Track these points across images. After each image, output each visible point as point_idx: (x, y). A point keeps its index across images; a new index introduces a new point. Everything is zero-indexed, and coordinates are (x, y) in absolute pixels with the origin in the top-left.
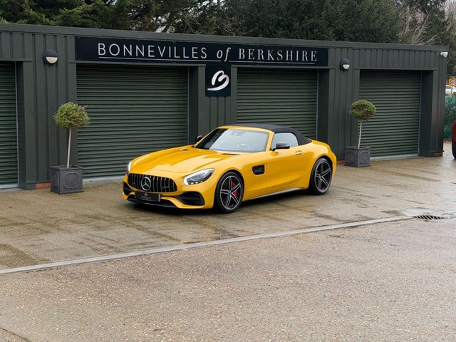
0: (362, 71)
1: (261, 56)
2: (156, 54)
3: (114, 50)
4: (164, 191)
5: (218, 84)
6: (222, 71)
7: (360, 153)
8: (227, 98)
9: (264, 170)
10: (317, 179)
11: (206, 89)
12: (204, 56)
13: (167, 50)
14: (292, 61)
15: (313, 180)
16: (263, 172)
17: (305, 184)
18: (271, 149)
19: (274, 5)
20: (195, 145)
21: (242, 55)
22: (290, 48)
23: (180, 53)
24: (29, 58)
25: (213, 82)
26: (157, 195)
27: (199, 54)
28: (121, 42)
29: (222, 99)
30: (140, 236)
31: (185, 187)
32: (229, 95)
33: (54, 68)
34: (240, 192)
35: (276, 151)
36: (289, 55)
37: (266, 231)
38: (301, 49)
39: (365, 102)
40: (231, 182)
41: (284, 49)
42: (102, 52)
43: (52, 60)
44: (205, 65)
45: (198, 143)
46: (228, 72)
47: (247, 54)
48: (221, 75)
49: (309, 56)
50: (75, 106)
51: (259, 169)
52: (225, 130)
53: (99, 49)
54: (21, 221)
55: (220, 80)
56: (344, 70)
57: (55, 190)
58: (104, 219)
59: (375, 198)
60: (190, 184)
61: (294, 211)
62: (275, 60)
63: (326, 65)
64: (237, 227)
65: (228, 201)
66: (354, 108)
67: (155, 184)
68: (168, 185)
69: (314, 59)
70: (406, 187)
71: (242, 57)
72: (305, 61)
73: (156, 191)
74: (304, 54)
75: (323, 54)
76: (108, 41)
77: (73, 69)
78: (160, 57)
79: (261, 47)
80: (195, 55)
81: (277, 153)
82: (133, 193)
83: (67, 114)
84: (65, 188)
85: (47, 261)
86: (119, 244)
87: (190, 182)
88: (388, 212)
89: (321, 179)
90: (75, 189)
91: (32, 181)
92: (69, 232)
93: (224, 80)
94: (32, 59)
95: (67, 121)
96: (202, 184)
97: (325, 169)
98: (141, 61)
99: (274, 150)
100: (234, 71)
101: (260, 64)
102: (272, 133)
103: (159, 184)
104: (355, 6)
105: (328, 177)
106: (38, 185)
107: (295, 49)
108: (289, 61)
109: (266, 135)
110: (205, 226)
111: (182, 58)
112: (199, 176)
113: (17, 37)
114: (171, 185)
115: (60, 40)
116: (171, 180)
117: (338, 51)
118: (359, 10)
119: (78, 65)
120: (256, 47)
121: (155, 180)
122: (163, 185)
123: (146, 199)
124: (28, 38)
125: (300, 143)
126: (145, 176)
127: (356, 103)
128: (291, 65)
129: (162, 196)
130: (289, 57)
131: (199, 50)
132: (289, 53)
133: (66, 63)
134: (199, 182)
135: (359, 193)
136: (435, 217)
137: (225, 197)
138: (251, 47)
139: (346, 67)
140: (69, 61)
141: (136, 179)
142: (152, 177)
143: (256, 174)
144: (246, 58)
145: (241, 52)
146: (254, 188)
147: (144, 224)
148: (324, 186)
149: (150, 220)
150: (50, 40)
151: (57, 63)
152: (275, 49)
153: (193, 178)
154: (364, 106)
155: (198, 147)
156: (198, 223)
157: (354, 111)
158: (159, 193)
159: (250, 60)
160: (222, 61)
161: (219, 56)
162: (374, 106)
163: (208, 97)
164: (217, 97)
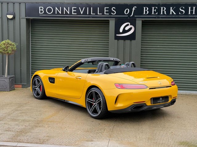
1: (163, 12)
2: (78, 12)
3: (50, 10)
6: (129, 23)
8: (133, 41)
11: (115, 35)
12: (114, 13)
13: (86, 10)
23: (95, 11)
25: (121, 30)
27: (110, 12)
28: (54, 6)
29: (128, 42)
32: (134, 39)
33: (12, 21)
36: (192, 10)
42: (41, 12)
43: (10, 17)
44: (114, 19)
47: (150, 11)
53: (40, 10)
62: (177, 14)
71: (146, 12)
79: (164, 5)
80: (106, 12)
93: (130, 29)
100: (139, 23)
101: (162, 17)
111: (97, 14)
120: (159, 6)
130: (192, 12)
131: (110, 9)
133: (20, 19)
138: (154, 5)
140: (21, 17)
144: (150, 14)
145: (146, 10)
159: (153, 15)
160: (129, 17)
161: (127, 12)
163: (116, 40)
164: (124, 40)
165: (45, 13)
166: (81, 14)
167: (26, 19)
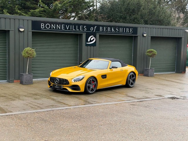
0: (152, 37)
1: (109, 30)
3: (48, 26)
4: (64, 84)
5: (91, 41)
6: (93, 36)
7: (150, 71)
8: (95, 47)
9: (106, 76)
10: (129, 81)
11: (86, 43)
12: (85, 29)
13: (70, 27)
14: (122, 32)
15: (127, 81)
16: (106, 78)
17: (124, 83)
18: (110, 68)
19: (119, 9)
20: (79, 66)
21: (101, 29)
22: (121, 27)
23: (75, 28)
24: (12, 29)
25: (89, 40)
26: (61, 86)
27: (83, 29)
28: (51, 23)
29: (92, 47)
30: (52, 102)
31: (73, 83)
33: (23, 33)
34: (96, 86)
35: (112, 69)
36: (121, 30)
37: (104, 102)
38: (126, 27)
39: (152, 50)
40: (92, 81)
41: (119, 27)
42: (43, 27)
43: (22, 30)
44: (86, 33)
45: (80, 65)
46: (95, 36)
47: (103, 29)
48: (92, 37)
49: (129, 30)
50: (31, 49)
51: (104, 76)
52: (92, 60)
53: (42, 26)
54: (5, 95)
56: (144, 36)
57: (22, 83)
58: (39, 95)
59: (153, 89)
60: (75, 82)
61: (118, 94)
62: (115, 32)
63: (137, 34)
64: (93, 100)
65: (91, 89)
66: (148, 52)
67: (60, 81)
68: (66, 82)
69: (131, 31)
70: (167, 85)
71: (101, 30)
72: (128, 32)
73: (61, 84)
74: (127, 29)
75: (135, 30)
76: (45, 23)
77: (30, 34)
79: (109, 26)
80: (81, 29)
81: (112, 70)
82: (52, 85)
83: (27, 52)
84: (26, 82)
85: (11, 112)
86: (42, 106)
87: (75, 81)
88: (157, 95)
89: (131, 81)
90: (29, 83)
91: (12, 79)
92: (23, 100)
94: (13, 29)
95: (27, 55)
96: (80, 82)
97: (133, 77)
98: (59, 31)
99: (111, 69)
100: (98, 36)
101: (109, 33)
102: (110, 62)
103: (62, 82)
104: (153, 10)
105: (134, 80)
106: (15, 81)
107: (123, 27)
108: (121, 32)
109: (108, 62)
110: (80, 99)
111: (76, 30)
112: (78, 78)
113: (8, 20)
114: (67, 82)
115: (25, 22)
116: (67, 80)
117: (142, 28)
118: (154, 12)
119: (33, 32)
120: (107, 26)
121: (61, 80)
122: (64, 82)
123: (57, 87)
124: (12, 21)
126: (57, 78)
127: (148, 50)
128: (122, 34)
129: (63, 86)
130: (121, 31)
131: (83, 27)
132: (121, 29)
133: (28, 31)
135: (147, 87)
136: (177, 98)
137: (89, 87)
138: (105, 26)
139: (145, 35)
140: (29, 30)
141: (53, 79)
142: (59, 78)
143: (103, 78)
145: (101, 28)
146: (102, 84)
147: (55, 98)
148: (132, 84)
149: (57, 96)
150: (21, 22)
151: (24, 31)
152: (115, 27)
153: (76, 79)
154: (152, 51)
155: (80, 67)
156: (77, 98)
157: (148, 53)
158: (62, 85)
159: (104, 32)
160: (93, 32)
161: (92, 30)
162: (156, 51)
163: (86, 47)
164: (91, 46)
165: (45, 28)
166: (67, 30)
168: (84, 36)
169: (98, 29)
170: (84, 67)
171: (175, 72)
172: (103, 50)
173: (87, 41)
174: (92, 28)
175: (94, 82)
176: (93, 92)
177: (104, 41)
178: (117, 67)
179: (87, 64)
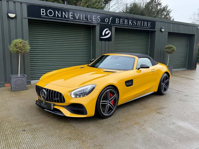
0: (169, 33)
2: (74, 17)
3: (51, 13)
4: (55, 102)
5: (106, 35)
8: (110, 42)
9: (132, 83)
10: (162, 86)
11: (100, 37)
12: (99, 20)
13: (80, 16)
14: (140, 26)
15: (160, 86)
16: (132, 85)
17: (156, 89)
18: (136, 69)
21: (117, 22)
22: (139, 20)
23: (87, 18)
25: (103, 34)
26: (50, 104)
27: (97, 19)
28: (55, 9)
29: (107, 42)
31: (72, 99)
32: (111, 40)
34: (116, 101)
35: (140, 69)
36: (139, 23)
38: (144, 21)
40: (109, 94)
41: (137, 20)
42: (43, 13)
43: (12, 15)
44: (99, 25)
46: (110, 30)
47: (120, 21)
48: (107, 30)
49: (148, 24)
50: (21, 40)
51: (129, 83)
52: (108, 56)
53: (42, 12)
55: (107, 33)
56: (161, 31)
60: (76, 97)
62: (133, 25)
63: (155, 29)
65: (107, 109)
66: (166, 48)
67: (49, 96)
68: (58, 97)
69: (150, 26)
73: (50, 101)
74: (146, 23)
75: (153, 24)
76: (47, 8)
77: (26, 22)
78: (76, 19)
79: (126, 18)
80: (94, 20)
81: (141, 70)
84: (15, 88)
87: (76, 95)
89: (164, 85)
90: (22, 88)
91: (3, 83)
93: (109, 33)
96: (86, 97)
97: (166, 80)
98: (66, 20)
99: (138, 69)
100: (113, 29)
101: (126, 26)
102: (137, 58)
103: (52, 96)
105: (167, 84)
106: (6, 85)
107: (142, 20)
109: (133, 59)
111: (88, 20)
112: (83, 90)
114: (60, 98)
115: (18, 5)
116: (61, 94)
117: (160, 23)
120: (124, 18)
122: (55, 97)
123: (44, 106)
125: (153, 65)
127: (167, 46)
128: (140, 28)
129: (54, 105)
130: (139, 24)
131: (96, 17)
132: (139, 22)
134: (84, 96)
137: (104, 106)
138: (122, 18)
139: (163, 30)
140: (23, 17)
142: (48, 89)
143: (127, 86)
144: (119, 23)
145: (117, 20)
146: (125, 96)
148: (165, 89)
151: (16, 17)
152: (133, 20)
153: (78, 92)
154: (171, 47)
155: (91, 66)
158: (52, 103)
159: (121, 24)
160: (108, 24)
161: (107, 21)
162: (175, 47)
163: (100, 41)
164: (105, 41)
165: (47, 15)
167: (28, 19)
168: (98, 29)
169: (113, 21)
170: (97, 67)
171: (185, 69)
172: (118, 46)
173: (101, 35)
174: (107, 19)
175: (113, 94)
176: (112, 112)
177: (120, 36)
178: (148, 66)
179: (102, 62)
